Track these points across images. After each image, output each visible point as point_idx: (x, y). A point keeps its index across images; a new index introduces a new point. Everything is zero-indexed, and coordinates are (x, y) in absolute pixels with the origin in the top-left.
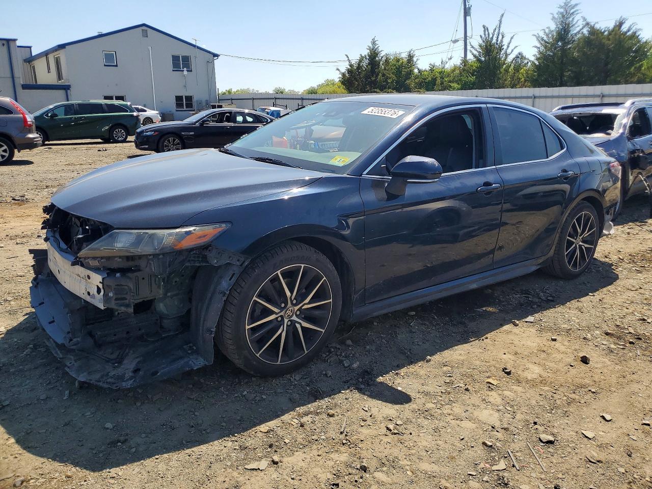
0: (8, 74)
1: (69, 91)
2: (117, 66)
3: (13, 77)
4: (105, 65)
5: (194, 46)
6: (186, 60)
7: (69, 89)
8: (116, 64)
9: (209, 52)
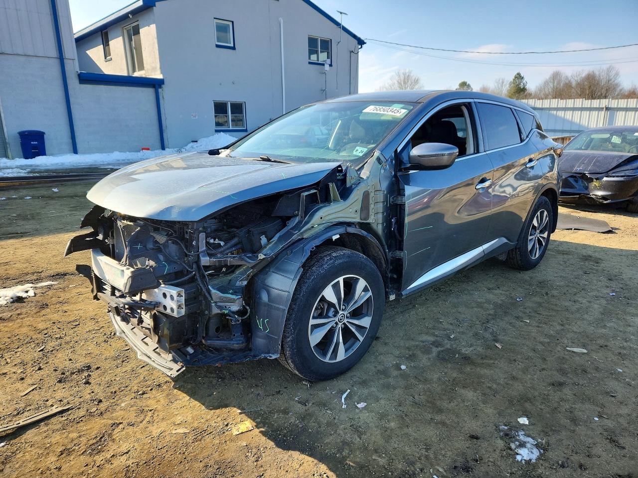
0: (54, 53)
1: (160, 90)
2: (234, 48)
3: (61, 59)
4: (217, 46)
5: (337, 24)
6: (326, 45)
7: (160, 87)
8: (232, 45)
9: (354, 36)
